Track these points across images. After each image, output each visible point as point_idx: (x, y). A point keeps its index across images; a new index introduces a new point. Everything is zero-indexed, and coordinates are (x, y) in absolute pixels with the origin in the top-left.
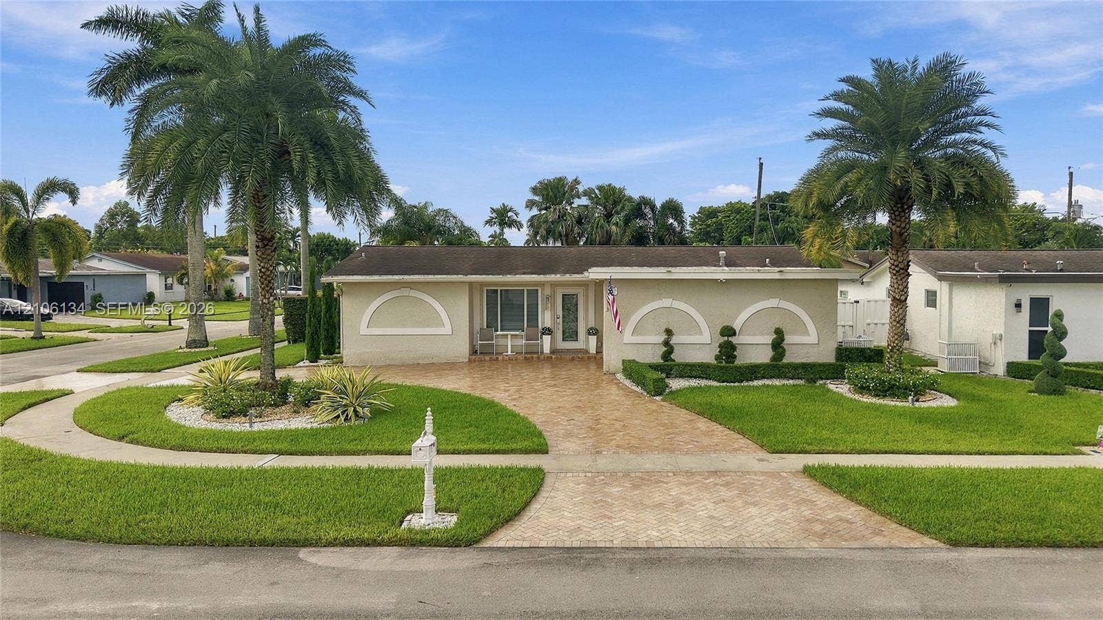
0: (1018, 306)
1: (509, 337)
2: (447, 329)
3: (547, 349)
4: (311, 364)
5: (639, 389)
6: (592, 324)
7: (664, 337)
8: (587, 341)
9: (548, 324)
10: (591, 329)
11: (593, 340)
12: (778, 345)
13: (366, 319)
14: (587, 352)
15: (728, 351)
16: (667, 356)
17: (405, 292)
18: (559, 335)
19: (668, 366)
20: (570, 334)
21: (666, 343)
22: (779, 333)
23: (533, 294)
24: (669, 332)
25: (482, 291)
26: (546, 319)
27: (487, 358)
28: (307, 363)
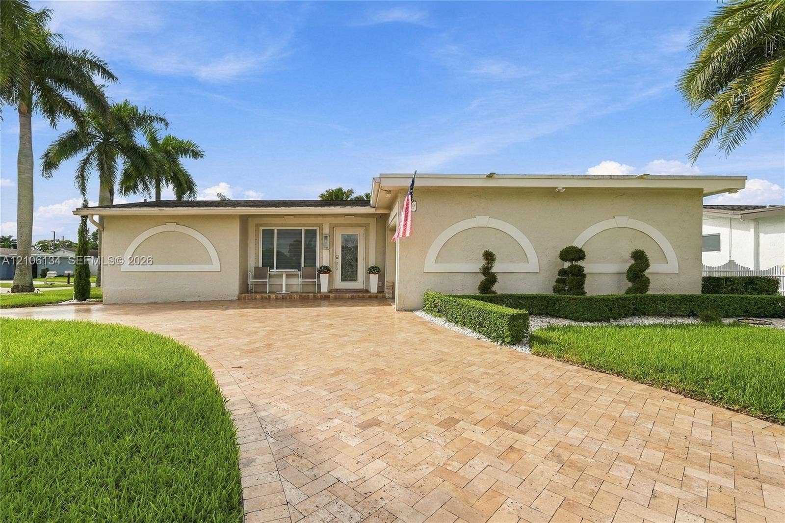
1: (284, 276)
2: (216, 266)
3: (324, 289)
4: (80, 302)
6: (372, 263)
7: (482, 263)
8: (367, 280)
9: (326, 263)
10: (373, 267)
11: (374, 278)
12: (640, 273)
13: (128, 254)
14: (367, 291)
15: (578, 278)
16: (487, 285)
17: (171, 227)
18: (338, 274)
21: (486, 271)
22: (642, 257)
23: (311, 234)
24: (489, 257)
25: (257, 231)
26: (323, 258)
27: (258, 296)
28: (75, 301)
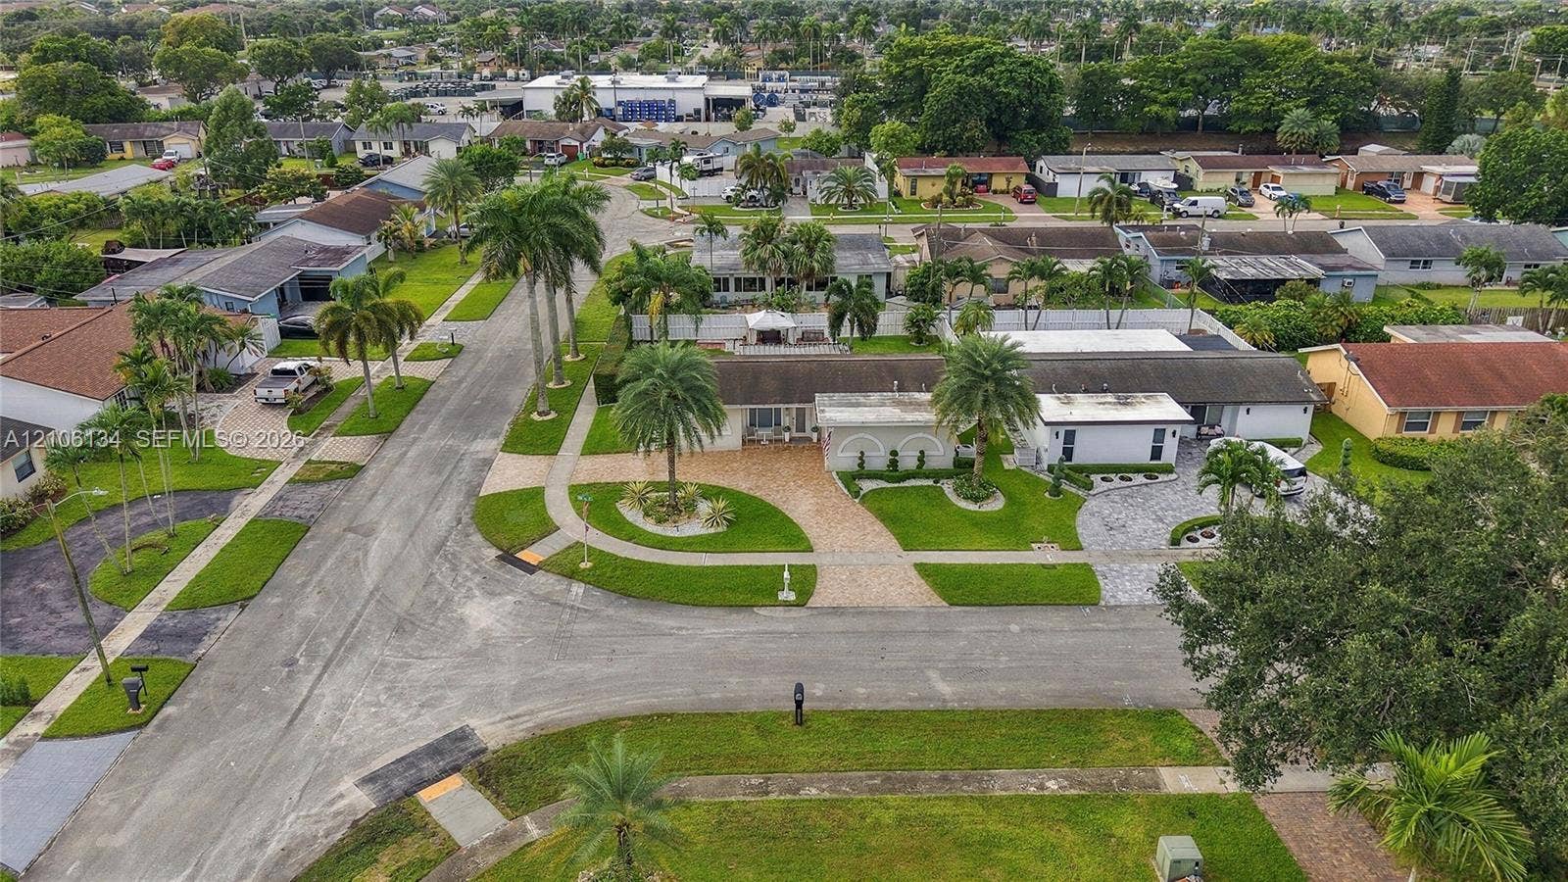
0: (1057, 434)
3: (787, 439)
5: (846, 491)
8: (811, 434)
9: (787, 424)
12: (921, 460)
14: (811, 440)
15: (894, 463)
16: (861, 465)
18: (794, 429)
19: (862, 473)
20: (801, 428)
21: (861, 457)
22: (922, 452)
24: (862, 451)
26: (786, 421)
27: (753, 448)
